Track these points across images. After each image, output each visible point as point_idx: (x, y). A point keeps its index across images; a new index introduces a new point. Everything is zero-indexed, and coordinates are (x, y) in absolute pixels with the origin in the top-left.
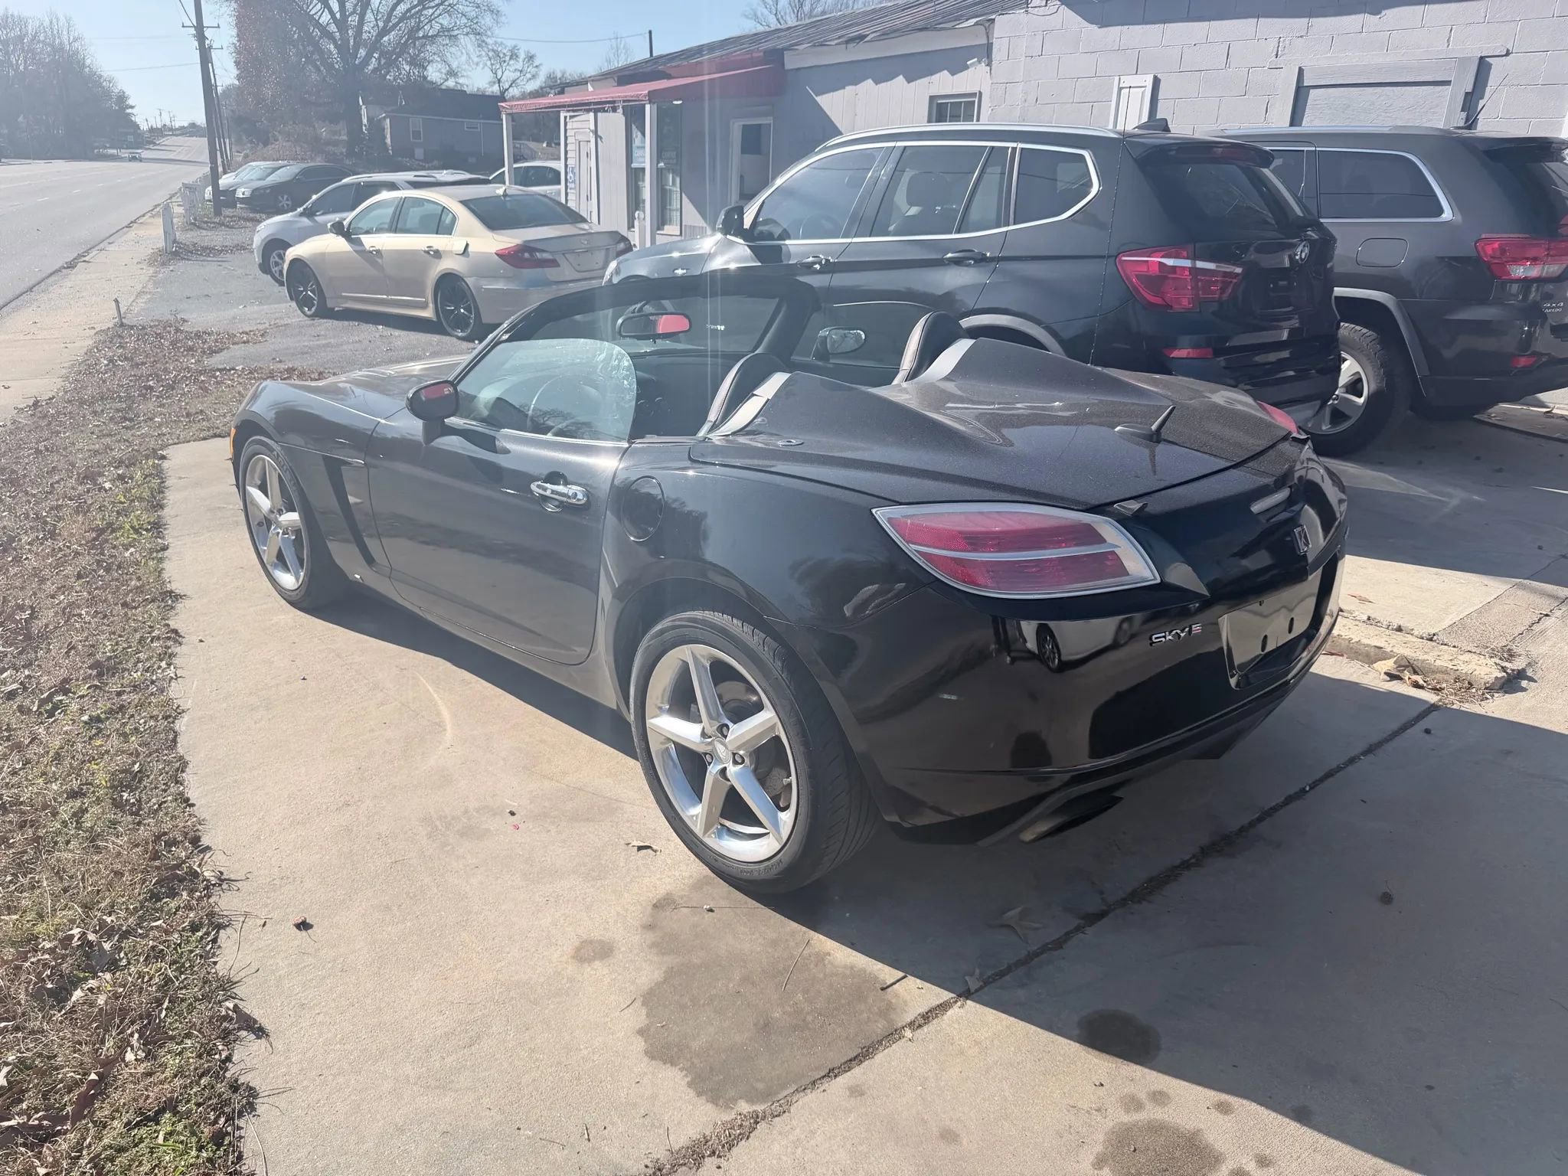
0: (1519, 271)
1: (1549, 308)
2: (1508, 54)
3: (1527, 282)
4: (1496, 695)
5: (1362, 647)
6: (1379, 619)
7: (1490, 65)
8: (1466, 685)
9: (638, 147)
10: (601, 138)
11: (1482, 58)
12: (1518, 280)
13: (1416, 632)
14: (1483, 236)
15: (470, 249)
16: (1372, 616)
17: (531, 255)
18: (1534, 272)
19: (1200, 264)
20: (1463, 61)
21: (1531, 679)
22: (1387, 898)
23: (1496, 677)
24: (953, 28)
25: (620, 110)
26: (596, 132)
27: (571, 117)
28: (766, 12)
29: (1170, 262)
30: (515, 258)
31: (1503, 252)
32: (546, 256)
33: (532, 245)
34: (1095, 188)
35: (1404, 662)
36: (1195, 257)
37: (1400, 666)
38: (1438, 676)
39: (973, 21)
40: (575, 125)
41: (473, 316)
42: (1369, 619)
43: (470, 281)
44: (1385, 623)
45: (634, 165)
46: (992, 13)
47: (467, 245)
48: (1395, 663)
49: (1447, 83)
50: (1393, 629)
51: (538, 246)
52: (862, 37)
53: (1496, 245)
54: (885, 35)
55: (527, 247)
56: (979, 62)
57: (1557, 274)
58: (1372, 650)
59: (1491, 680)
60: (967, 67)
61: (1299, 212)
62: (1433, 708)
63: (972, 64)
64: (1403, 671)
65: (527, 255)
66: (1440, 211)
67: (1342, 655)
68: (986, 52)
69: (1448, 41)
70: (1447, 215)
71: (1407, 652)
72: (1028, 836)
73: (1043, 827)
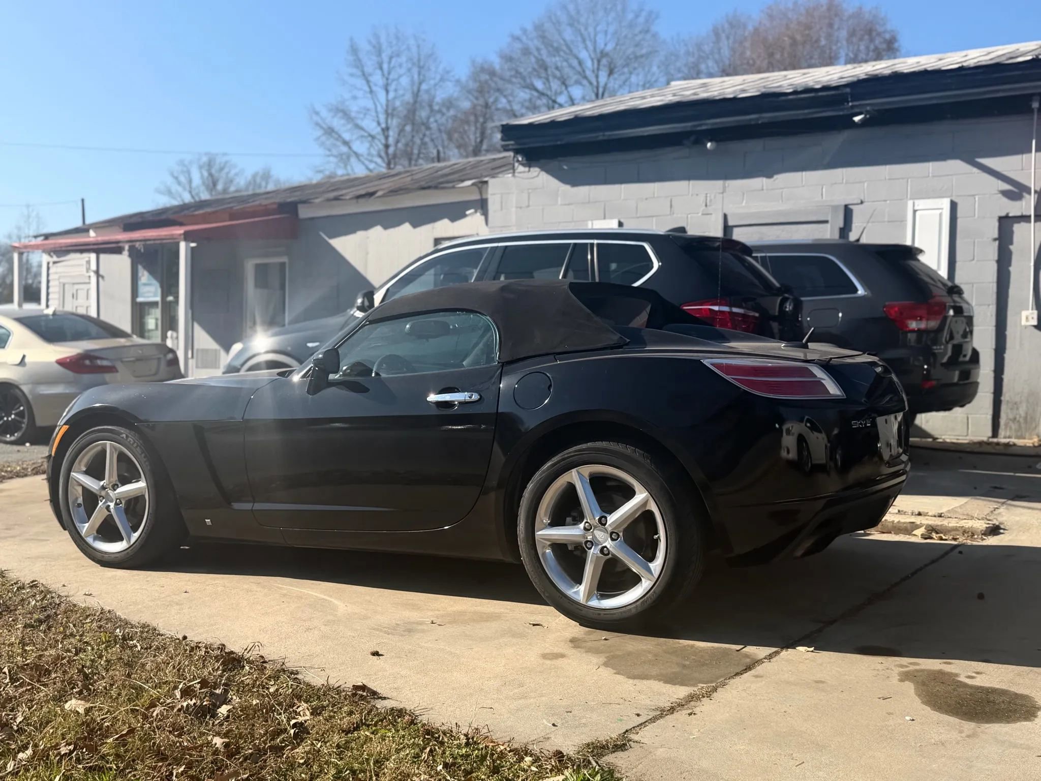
0: (913, 325)
1: (937, 349)
2: (862, 202)
3: (919, 332)
4: (989, 537)
5: (901, 525)
6: (905, 510)
7: (851, 211)
8: (972, 534)
9: (145, 285)
10: (103, 277)
11: (846, 207)
12: (913, 331)
13: (930, 514)
14: (887, 303)
15: (27, 360)
16: (901, 509)
17: (91, 361)
18: (923, 325)
19: (735, 310)
20: (835, 208)
21: (1004, 529)
22: (981, 596)
23: (986, 527)
24: (453, 187)
25: (126, 253)
26: (97, 272)
27: (55, 263)
28: (180, 189)
29: (716, 308)
30: (72, 365)
31: (901, 313)
32: (105, 363)
33: (92, 354)
34: (656, 265)
35: (930, 528)
36: (731, 306)
37: (929, 530)
38: (953, 533)
39: (469, 183)
40: (59, 270)
41: (25, 421)
42: (899, 511)
43: (25, 389)
44: (910, 512)
45: (140, 300)
46: (486, 176)
47: (24, 357)
48: (925, 529)
49: (826, 222)
50: (916, 515)
51: (96, 354)
52: (371, 194)
53: (896, 309)
54: (394, 192)
55: (87, 356)
56: (476, 212)
57: (936, 328)
58: (909, 525)
59: (984, 529)
60: (465, 216)
61: (777, 285)
62: (956, 546)
63: (470, 214)
64: (931, 533)
65: (87, 362)
66: (855, 290)
67: (890, 533)
68: (482, 206)
69: (822, 195)
70: (861, 292)
71: (930, 523)
72: (799, 553)
73: (808, 544)
